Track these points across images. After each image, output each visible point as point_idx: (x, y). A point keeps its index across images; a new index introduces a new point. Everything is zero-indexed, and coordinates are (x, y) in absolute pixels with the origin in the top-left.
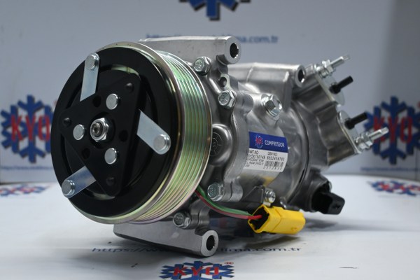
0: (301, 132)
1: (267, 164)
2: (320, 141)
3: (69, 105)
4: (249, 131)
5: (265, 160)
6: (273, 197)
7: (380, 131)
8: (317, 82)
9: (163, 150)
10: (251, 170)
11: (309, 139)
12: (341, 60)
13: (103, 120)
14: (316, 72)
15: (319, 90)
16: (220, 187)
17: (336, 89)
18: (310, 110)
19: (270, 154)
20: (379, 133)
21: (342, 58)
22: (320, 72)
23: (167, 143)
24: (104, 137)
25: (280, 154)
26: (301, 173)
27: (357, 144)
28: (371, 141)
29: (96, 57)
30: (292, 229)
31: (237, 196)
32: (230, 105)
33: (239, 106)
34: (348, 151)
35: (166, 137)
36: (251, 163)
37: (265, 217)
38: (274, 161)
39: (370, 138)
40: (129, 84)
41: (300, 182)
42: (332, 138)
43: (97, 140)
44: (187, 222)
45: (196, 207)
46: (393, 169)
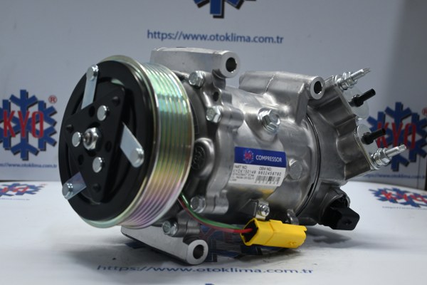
0: (312, 145)
1: (259, 178)
2: (336, 155)
3: (74, 112)
4: (236, 145)
5: (256, 175)
6: (266, 212)
7: (397, 148)
8: (337, 95)
9: (137, 163)
10: (239, 185)
11: (322, 152)
12: (361, 73)
13: (94, 130)
14: (336, 85)
15: (338, 102)
16: (202, 200)
17: (358, 101)
18: (331, 122)
19: (262, 169)
20: (396, 150)
21: (362, 70)
22: (340, 84)
23: (140, 156)
24: (93, 146)
25: (275, 169)
26: (309, 187)
27: (374, 160)
28: (388, 158)
29: (96, 69)
30: (289, 243)
31: (222, 209)
32: (216, 120)
33: (226, 122)
34: (364, 166)
35: (140, 150)
36: (238, 177)
37: (253, 230)
38: (269, 176)
39: (387, 154)
40: (116, 98)
41: (309, 195)
42: (349, 153)
43: (88, 148)
44: (174, 230)
45: (183, 217)
46: (395, 176)
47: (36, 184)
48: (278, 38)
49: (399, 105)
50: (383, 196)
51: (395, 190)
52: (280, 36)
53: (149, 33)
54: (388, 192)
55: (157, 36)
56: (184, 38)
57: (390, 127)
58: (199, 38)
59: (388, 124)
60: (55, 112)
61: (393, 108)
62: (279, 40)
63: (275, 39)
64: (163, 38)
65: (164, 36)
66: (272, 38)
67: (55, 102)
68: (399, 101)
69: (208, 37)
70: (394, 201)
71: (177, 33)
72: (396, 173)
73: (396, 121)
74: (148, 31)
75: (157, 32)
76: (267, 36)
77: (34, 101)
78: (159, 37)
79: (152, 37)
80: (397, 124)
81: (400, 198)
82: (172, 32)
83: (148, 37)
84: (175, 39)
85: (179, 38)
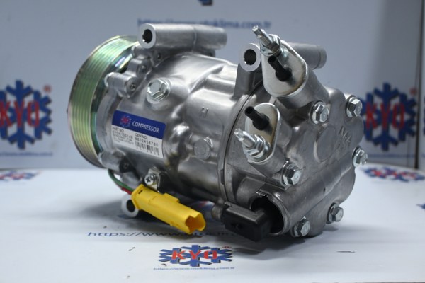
1: (138, 144)
4: (118, 109)
19: (138, 135)
26: (219, 172)
36: (119, 139)
38: (146, 144)
46: (385, 156)
47: (33, 171)
49: (387, 86)
57: (379, 107)
59: (376, 104)
60: (50, 102)
61: (381, 88)
63: (263, 24)
67: (50, 91)
70: (383, 176)
72: (387, 153)
77: (29, 91)
80: (386, 105)
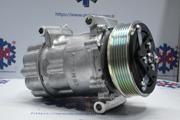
46: (164, 76)
47: (7, 80)
48: (112, 16)
49: (165, 45)
50: (159, 84)
51: (164, 81)
52: (113, 15)
53: (56, 14)
54: (161, 82)
55: (60, 14)
56: (72, 16)
58: (78, 16)
59: (160, 53)
60: (15, 48)
61: (163, 46)
62: (113, 17)
63: (111, 16)
64: (62, 16)
65: (63, 15)
66: (110, 16)
67: (15, 44)
68: (165, 43)
69: (82, 15)
70: (163, 86)
71: (69, 13)
72: (164, 74)
73: (164, 52)
74: (56, 13)
75: (60, 13)
76: (108, 15)
78: (60, 15)
79: (58, 15)
80: (165, 53)
81: (166, 85)
82: (66, 13)
83: (56, 15)
84: (68, 16)
85: (69, 16)
